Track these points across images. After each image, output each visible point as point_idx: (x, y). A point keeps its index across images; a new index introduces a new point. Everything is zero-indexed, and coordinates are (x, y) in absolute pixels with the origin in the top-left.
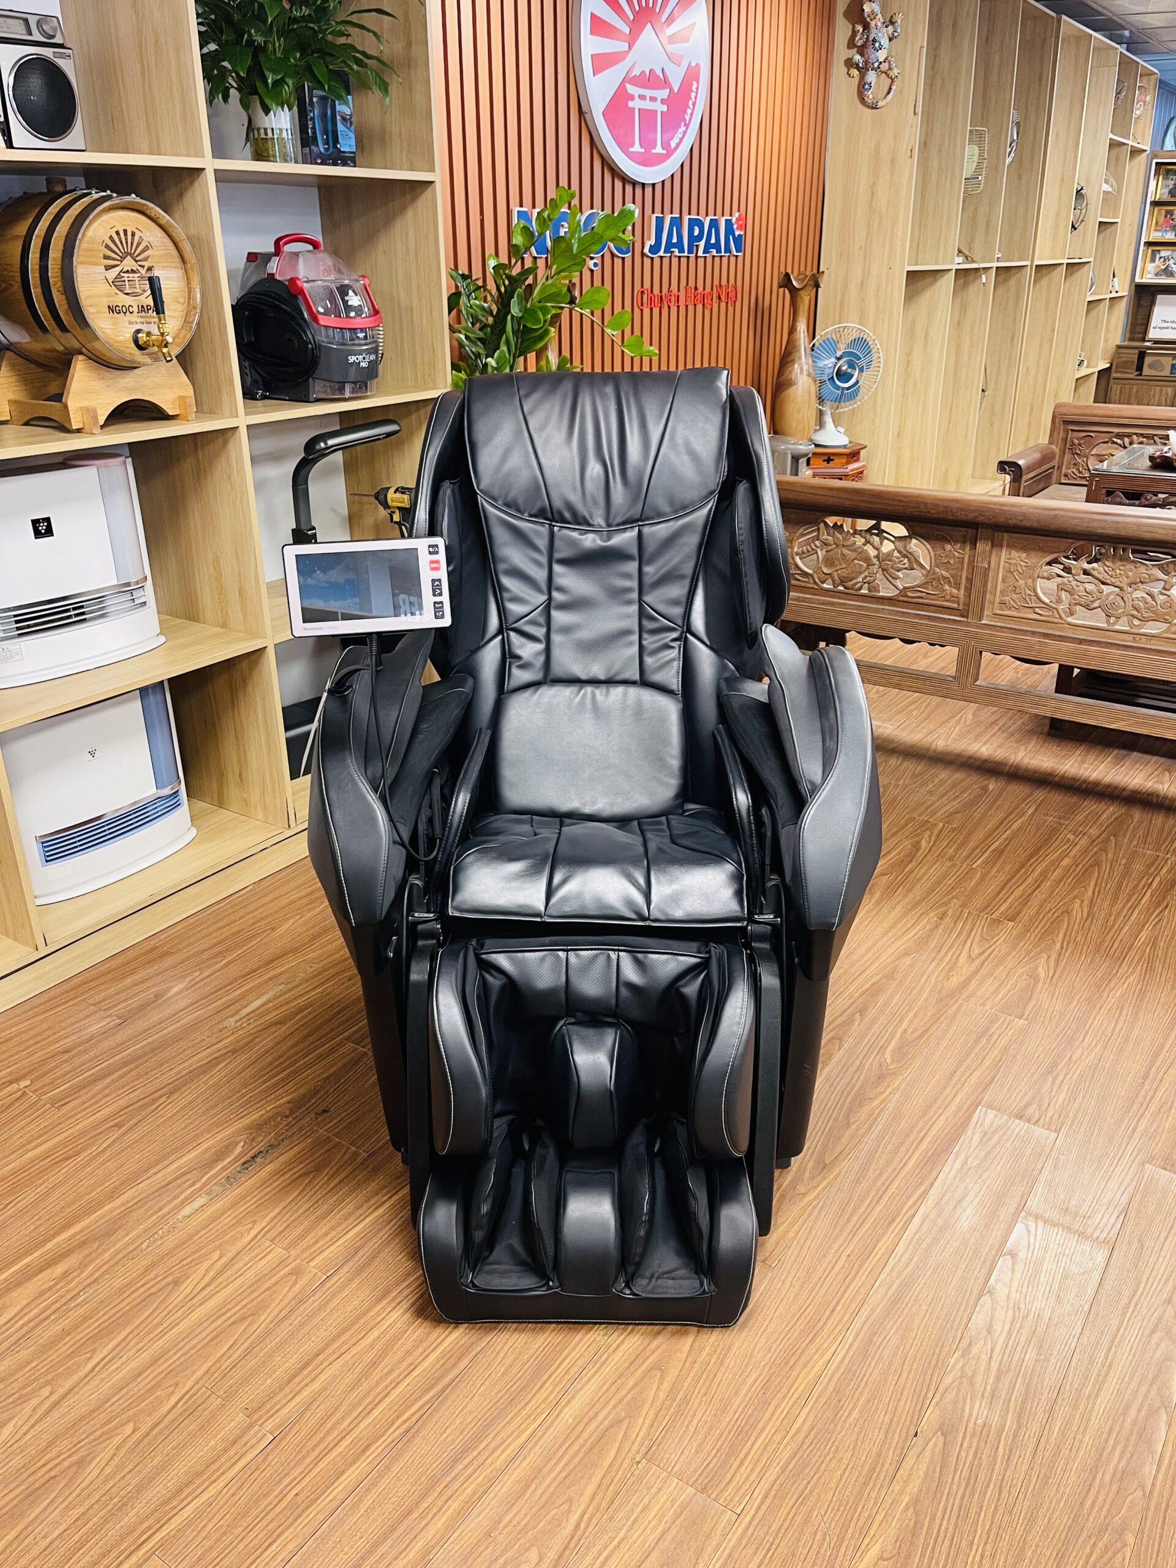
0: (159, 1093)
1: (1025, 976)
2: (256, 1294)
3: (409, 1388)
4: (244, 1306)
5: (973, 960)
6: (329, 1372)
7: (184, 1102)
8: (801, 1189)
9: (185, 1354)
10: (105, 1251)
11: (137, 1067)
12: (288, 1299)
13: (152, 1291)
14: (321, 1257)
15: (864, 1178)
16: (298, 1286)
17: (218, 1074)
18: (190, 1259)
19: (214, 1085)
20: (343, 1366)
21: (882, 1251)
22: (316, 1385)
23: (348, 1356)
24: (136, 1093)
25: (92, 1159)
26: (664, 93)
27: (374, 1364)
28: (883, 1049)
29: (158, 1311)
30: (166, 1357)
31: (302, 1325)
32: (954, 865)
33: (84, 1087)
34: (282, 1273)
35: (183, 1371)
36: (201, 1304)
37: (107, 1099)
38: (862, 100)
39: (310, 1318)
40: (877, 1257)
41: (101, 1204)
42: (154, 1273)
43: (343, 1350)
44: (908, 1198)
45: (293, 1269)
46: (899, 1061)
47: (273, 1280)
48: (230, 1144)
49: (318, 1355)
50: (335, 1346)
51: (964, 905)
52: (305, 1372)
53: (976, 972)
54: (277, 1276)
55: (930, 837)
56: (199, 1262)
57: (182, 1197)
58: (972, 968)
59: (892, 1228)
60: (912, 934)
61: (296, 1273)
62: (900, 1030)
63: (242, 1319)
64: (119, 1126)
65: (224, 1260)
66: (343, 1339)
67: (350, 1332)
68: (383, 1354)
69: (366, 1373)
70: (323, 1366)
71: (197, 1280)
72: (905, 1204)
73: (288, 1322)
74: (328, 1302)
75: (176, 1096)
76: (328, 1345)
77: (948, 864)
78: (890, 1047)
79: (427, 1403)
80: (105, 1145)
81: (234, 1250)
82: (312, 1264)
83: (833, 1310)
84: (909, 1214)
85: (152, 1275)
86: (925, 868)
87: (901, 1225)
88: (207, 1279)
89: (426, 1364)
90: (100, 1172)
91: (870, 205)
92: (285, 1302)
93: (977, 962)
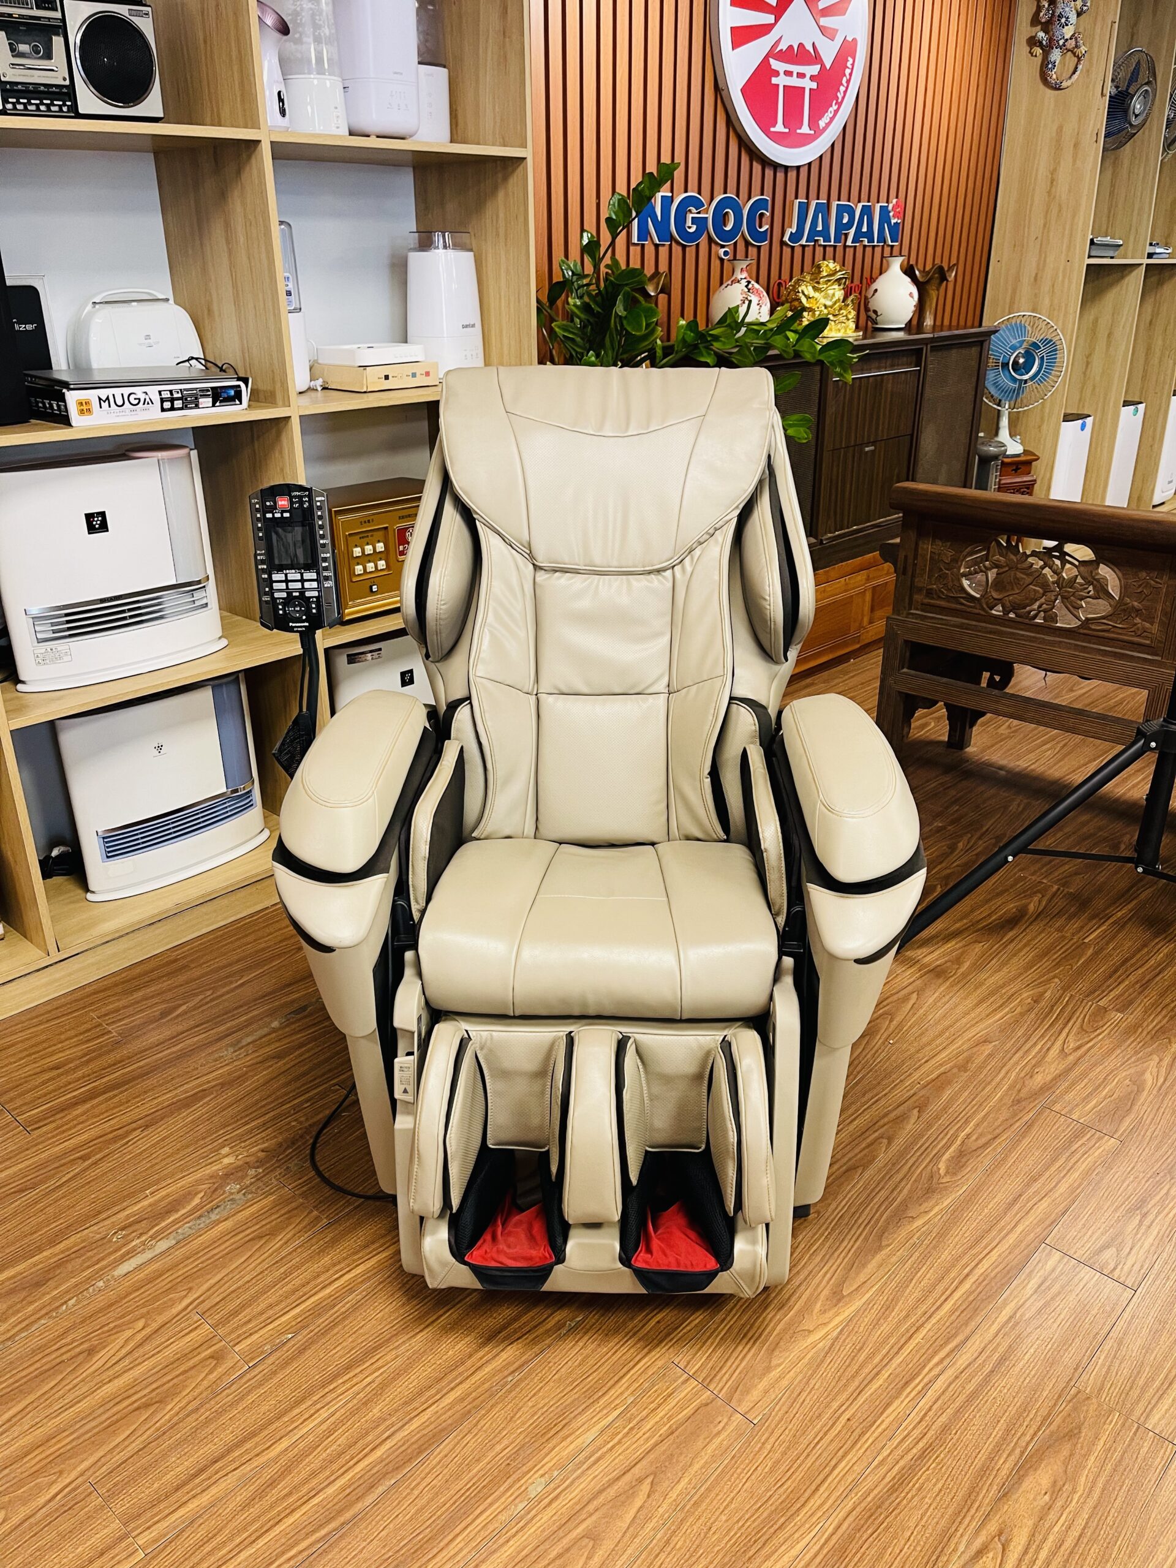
0: (134, 1125)
1: (1127, 1082)
2: (169, 1377)
3: (305, 1518)
4: (154, 1390)
5: (1067, 1055)
6: (222, 1485)
7: (156, 1139)
8: (807, 1324)
9: (78, 1438)
10: (31, 1303)
11: (121, 1093)
12: (202, 1388)
13: (64, 1357)
14: (249, 1341)
15: (886, 1319)
16: (215, 1374)
17: (199, 1110)
18: (111, 1325)
19: (193, 1121)
20: (239, 1479)
21: (891, 1418)
22: (205, 1499)
23: (247, 1468)
24: (112, 1122)
25: (47, 1194)
26: (814, 69)
27: (272, 1483)
28: (938, 1156)
29: (64, 1383)
30: (58, 1438)
31: (208, 1421)
32: (1063, 937)
33: (62, 1110)
34: (203, 1355)
35: (70, 1458)
36: (110, 1381)
37: (81, 1126)
38: (1044, 78)
39: (220, 1413)
40: (883, 1426)
41: (40, 1249)
42: (72, 1336)
43: (243, 1460)
44: (936, 1353)
45: (216, 1352)
46: (955, 1174)
47: (191, 1363)
48: (189, 1193)
49: (216, 1462)
50: (237, 1453)
51: (1065, 989)
52: (197, 1481)
53: (1068, 1070)
54: (196, 1359)
55: (1040, 902)
56: (118, 1329)
57: (124, 1250)
58: (1062, 1067)
59: (908, 1390)
60: (997, 1017)
61: (218, 1357)
62: (963, 1135)
63: (147, 1406)
64: (84, 1158)
65: (148, 1330)
66: (248, 1445)
67: (257, 1439)
68: (287, 1470)
69: (260, 1494)
70: (217, 1476)
71: (112, 1352)
72: (929, 1360)
73: (194, 1416)
74: (242, 1399)
75: (150, 1130)
76: (229, 1451)
77: (1056, 935)
78: (947, 1156)
79: (318, 1541)
80: (64, 1179)
81: (161, 1319)
82: (237, 1349)
83: (817, 1489)
84: (933, 1373)
85: (69, 1339)
86: (1028, 937)
87: (919, 1387)
88: (124, 1351)
89: (330, 1490)
90: (50, 1210)
91: (1049, 193)
92: (197, 1391)
93: (1071, 1058)
